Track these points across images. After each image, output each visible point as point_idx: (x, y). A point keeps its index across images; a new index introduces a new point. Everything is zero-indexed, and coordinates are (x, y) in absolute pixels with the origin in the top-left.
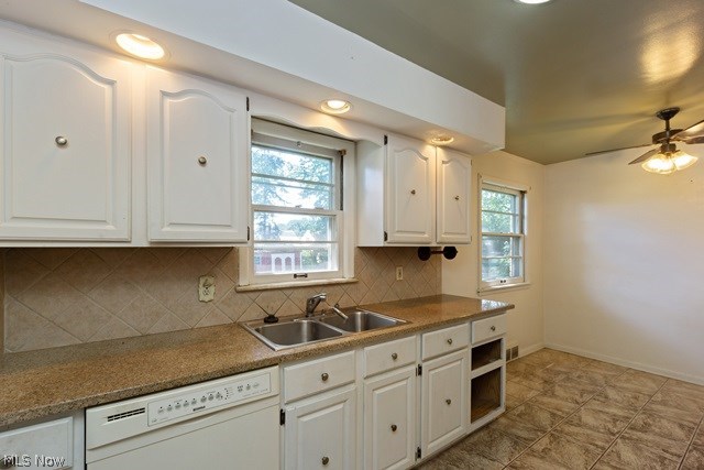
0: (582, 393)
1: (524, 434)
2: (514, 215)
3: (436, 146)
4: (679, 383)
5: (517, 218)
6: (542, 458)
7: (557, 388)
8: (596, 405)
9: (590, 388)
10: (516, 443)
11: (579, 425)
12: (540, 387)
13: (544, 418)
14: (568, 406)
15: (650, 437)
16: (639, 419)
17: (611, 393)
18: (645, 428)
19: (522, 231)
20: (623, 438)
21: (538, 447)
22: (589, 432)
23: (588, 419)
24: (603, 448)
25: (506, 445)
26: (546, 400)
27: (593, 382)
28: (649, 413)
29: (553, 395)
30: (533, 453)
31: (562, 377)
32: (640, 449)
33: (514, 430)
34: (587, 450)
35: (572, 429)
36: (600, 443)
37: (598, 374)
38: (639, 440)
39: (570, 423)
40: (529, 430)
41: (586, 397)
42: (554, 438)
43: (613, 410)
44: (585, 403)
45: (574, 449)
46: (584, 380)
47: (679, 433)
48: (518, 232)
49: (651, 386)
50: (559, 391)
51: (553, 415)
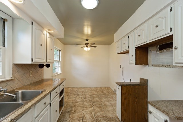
0: (75, 95)
1: (69, 110)
2: (58, 56)
3: (47, 32)
4: (86, 88)
5: (59, 57)
6: (75, 113)
7: (70, 96)
8: (78, 97)
9: (75, 94)
10: (69, 113)
11: (77, 102)
12: (67, 97)
13: (71, 104)
14: (74, 99)
15: (87, 99)
16: (84, 97)
17: (79, 93)
18: (86, 98)
19: (60, 60)
20: (84, 101)
21: (73, 111)
22: (79, 103)
23: (78, 100)
24: (83, 105)
25: (67, 115)
26: (70, 100)
27: (75, 92)
28: (85, 95)
29: (70, 98)
30: (73, 113)
31: (70, 93)
32: (87, 102)
33: (67, 110)
34: (81, 107)
35: (77, 104)
36: (82, 104)
37: (75, 90)
38: (86, 100)
39: (76, 103)
40: (70, 108)
41: (76, 96)
42: (75, 107)
43: (81, 97)
44: (76, 97)
45: (79, 108)
46: (74, 92)
47: (90, 96)
48: (59, 60)
49: (83, 90)
50: (71, 97)
51: (72, 102)
